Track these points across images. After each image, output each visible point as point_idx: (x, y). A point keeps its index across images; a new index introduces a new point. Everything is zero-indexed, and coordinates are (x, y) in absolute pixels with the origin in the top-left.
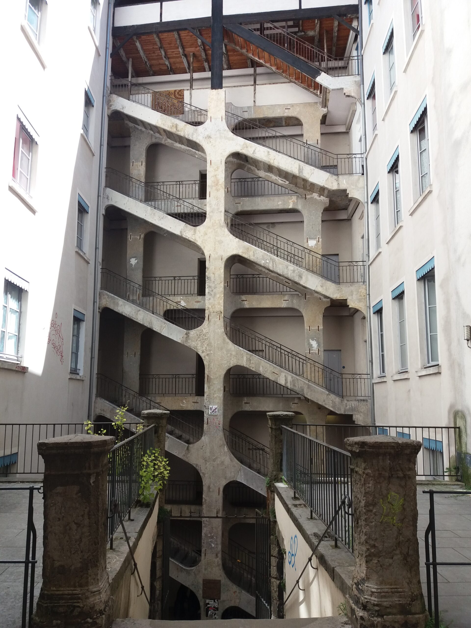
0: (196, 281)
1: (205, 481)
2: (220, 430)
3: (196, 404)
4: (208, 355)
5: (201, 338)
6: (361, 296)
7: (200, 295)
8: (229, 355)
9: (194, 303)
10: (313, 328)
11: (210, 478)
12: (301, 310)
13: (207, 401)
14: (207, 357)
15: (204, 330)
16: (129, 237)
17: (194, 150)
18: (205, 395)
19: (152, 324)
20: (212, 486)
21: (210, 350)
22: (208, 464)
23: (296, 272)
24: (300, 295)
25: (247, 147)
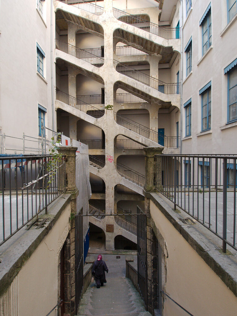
0: (100, 97)
1: (106, 184)
2: (113, 163)
3: (102, 152)
5: (103, 122)
6: (178, 100)
7: (102, 104)
8: (116, 129)
9: (100, 107)
10: (153, 118)
11: (109, 183)
12: (148, 110)
13: (107, 150)
14: (106, 131)
15: (104, 118)
16: (69, 76)
17: (98, 33)
19: (80, 116)
20: (109, 186)
21: (107, 128)
22: (107, 177)
23: (147, 89)
24: (148, 102)
25: (123, 26)
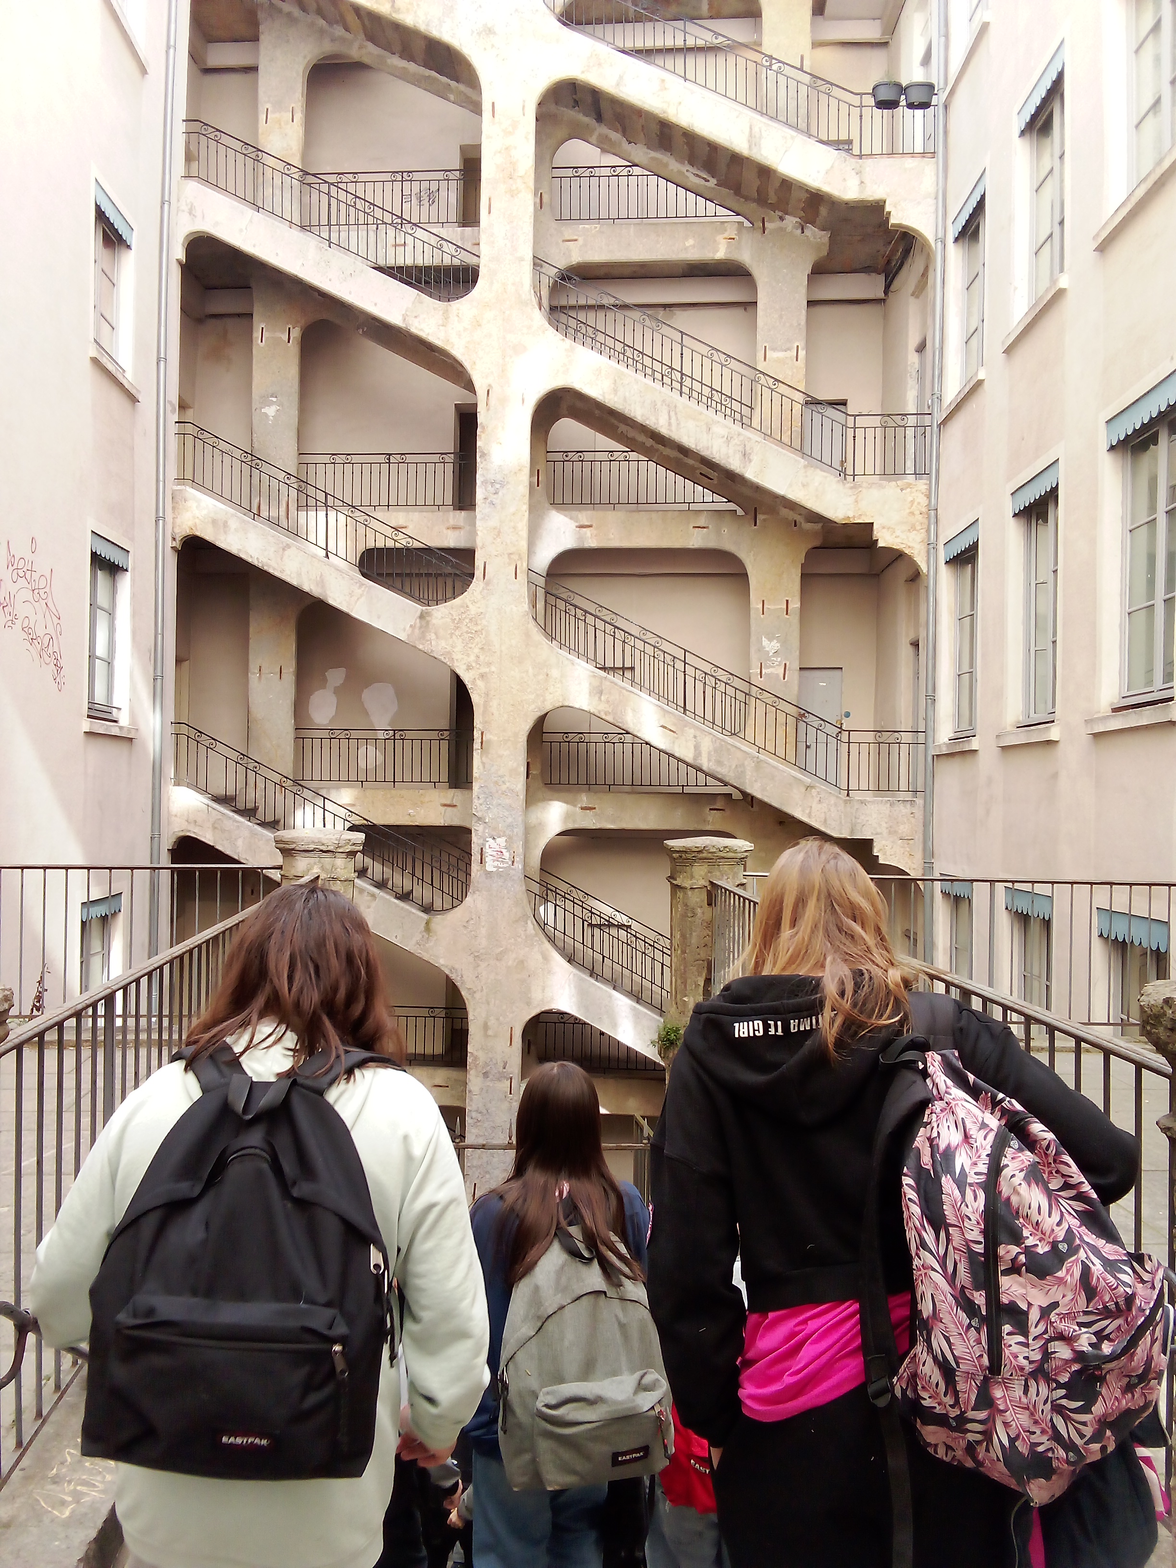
0: (450, 468)
1: (474, 1010)
2: (516, 878)
3: (449, 809)
4: (482, 676)
5: (465, 629)
6: (912, 513)
7: (461, 509)
8: (541, 677)
9: (445, 531)
10: (772, 607)
11: (488, 1003)
12: (742, 555)
13: (481, 801)
14: (480, 683)
15: (471, 606)
16: (257, 334)
17: (444, 79)
18: (476, 786)
19: (323, 586)
20: (492, 1022)
21: (489, 664)
22: (483, 965)
23: (733, 442)
24: (740, 512)
25: (600, 64)
